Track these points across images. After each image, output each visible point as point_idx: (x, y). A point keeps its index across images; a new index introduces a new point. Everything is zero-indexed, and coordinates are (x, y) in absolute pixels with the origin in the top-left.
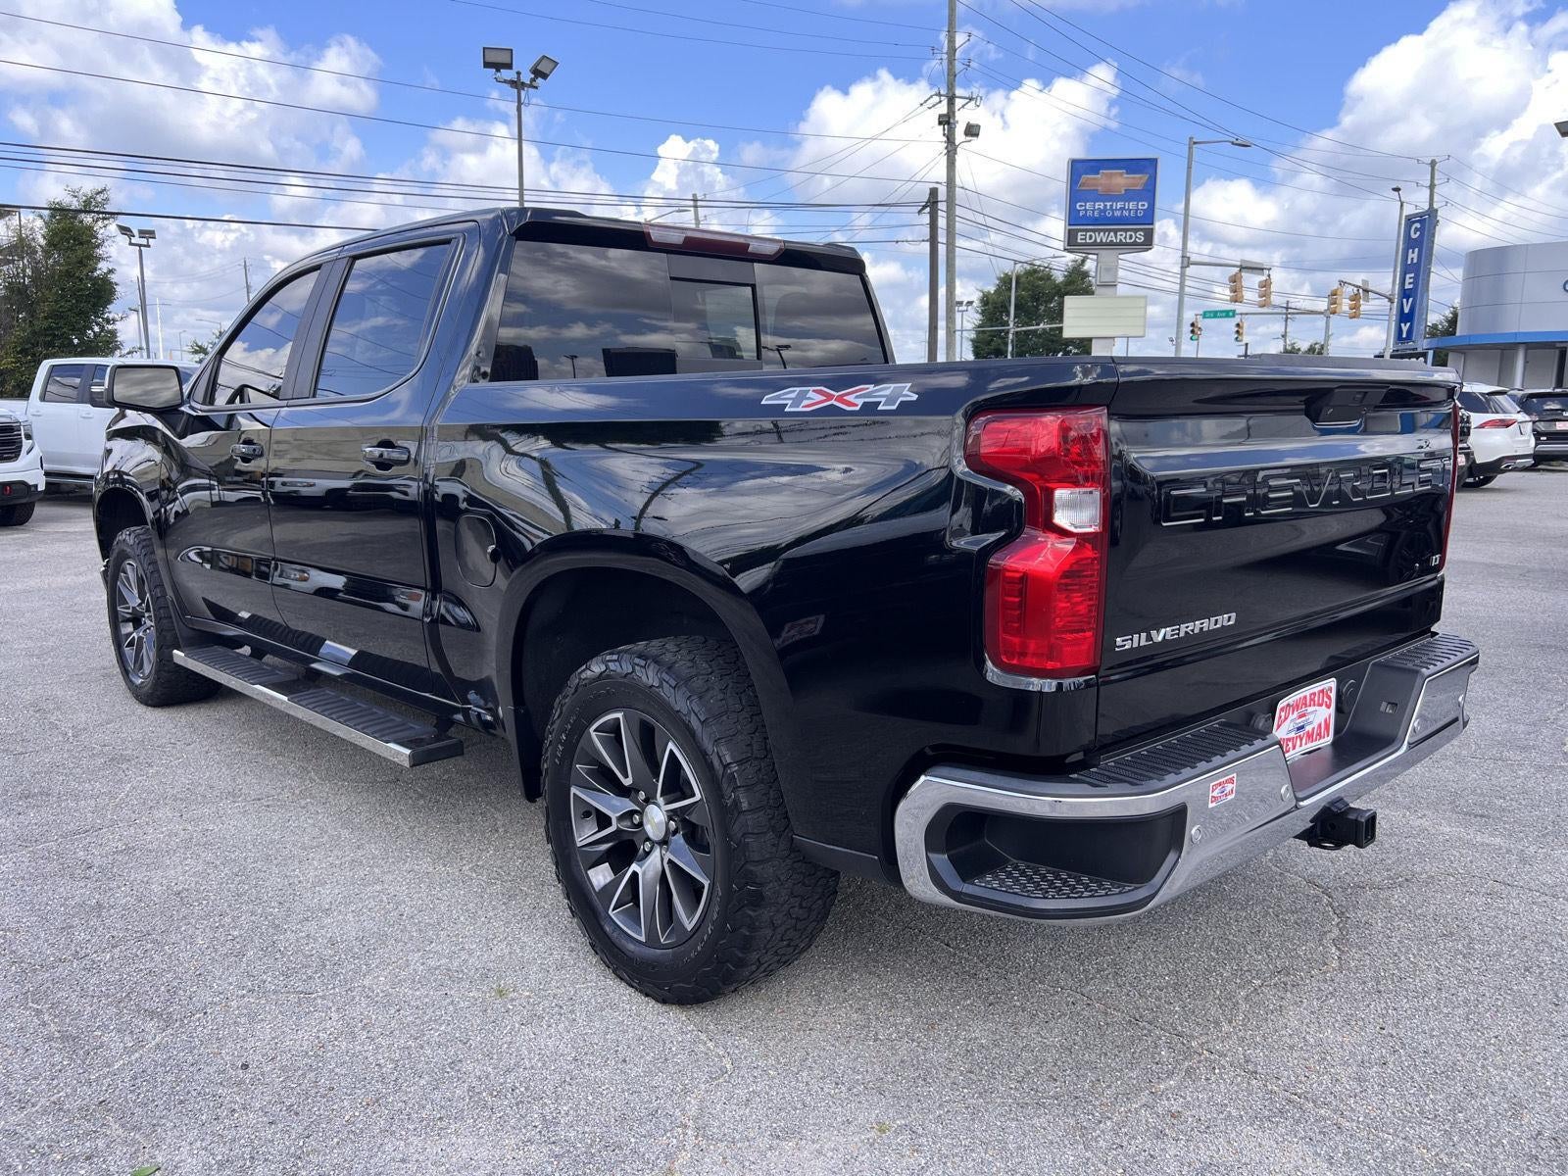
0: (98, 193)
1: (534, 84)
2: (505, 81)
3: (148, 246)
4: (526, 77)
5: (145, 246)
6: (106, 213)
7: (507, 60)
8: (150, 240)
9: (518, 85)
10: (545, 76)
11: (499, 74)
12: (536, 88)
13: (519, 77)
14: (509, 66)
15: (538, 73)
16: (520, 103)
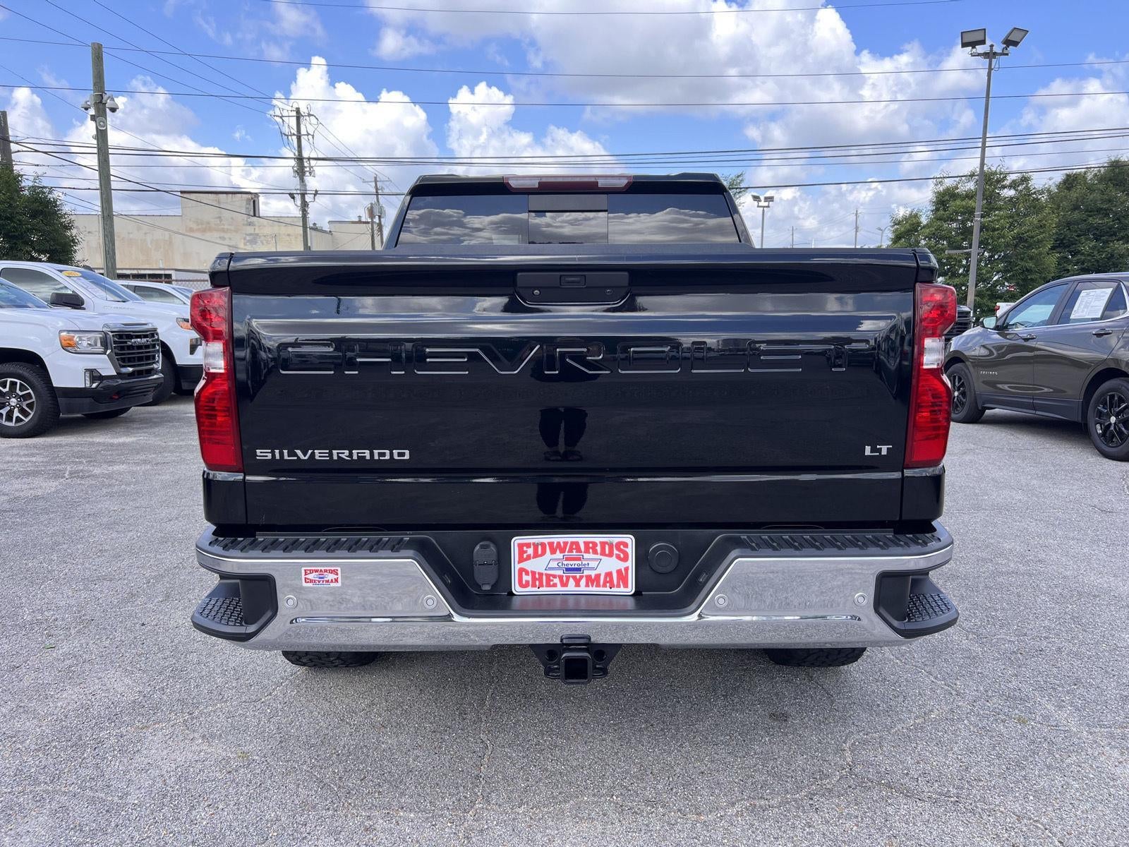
0: (738, 176)
1: (1005, 52)
2: (979, 55)
3: (768, 207)
4: (998, 48)
5: (766, 207)
6: (741, 188)
7: (980, 38)
8: (771, 203)
9: (990, 55)
10: (1015, 44)
11: (974, 50)
12: (1007, 54)
13: (991, 49)
14: (983, 42)
15: (1009, 42)
16: (990, 69)
